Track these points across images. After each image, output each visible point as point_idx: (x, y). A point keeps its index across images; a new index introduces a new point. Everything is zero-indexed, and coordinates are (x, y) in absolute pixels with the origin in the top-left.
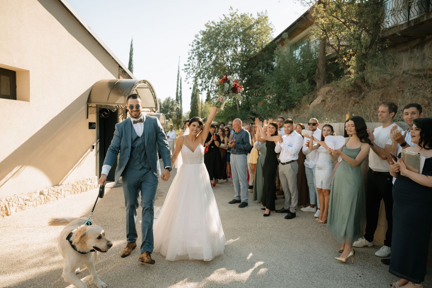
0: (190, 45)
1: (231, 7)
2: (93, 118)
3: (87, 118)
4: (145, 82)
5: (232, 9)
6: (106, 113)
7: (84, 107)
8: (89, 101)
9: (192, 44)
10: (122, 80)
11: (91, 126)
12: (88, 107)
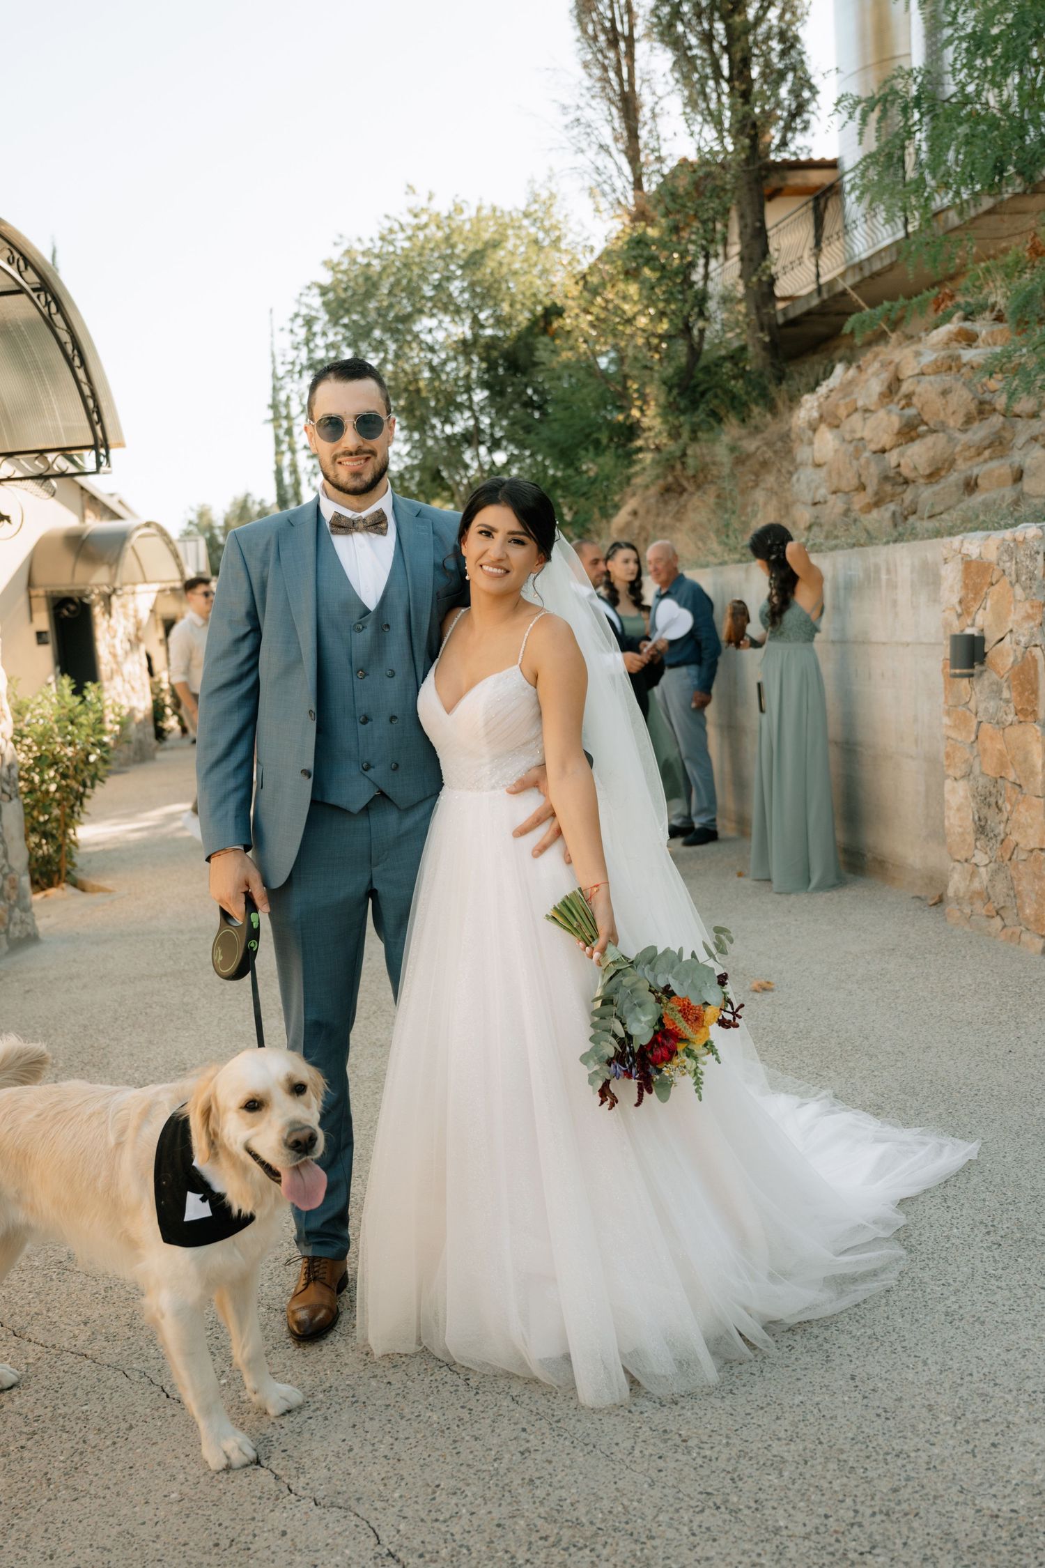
0: (282, 329)
1: (409, 187)
2: (43, 621)
3: (31, 620)
4: (148, 525)
5: (414, 192)
6: (72, 607)
7: (23, 599)
8: (30, 584)
9: (288, 326)
10: (95, 524)
11: (41, 637)
12: (30, 597)
